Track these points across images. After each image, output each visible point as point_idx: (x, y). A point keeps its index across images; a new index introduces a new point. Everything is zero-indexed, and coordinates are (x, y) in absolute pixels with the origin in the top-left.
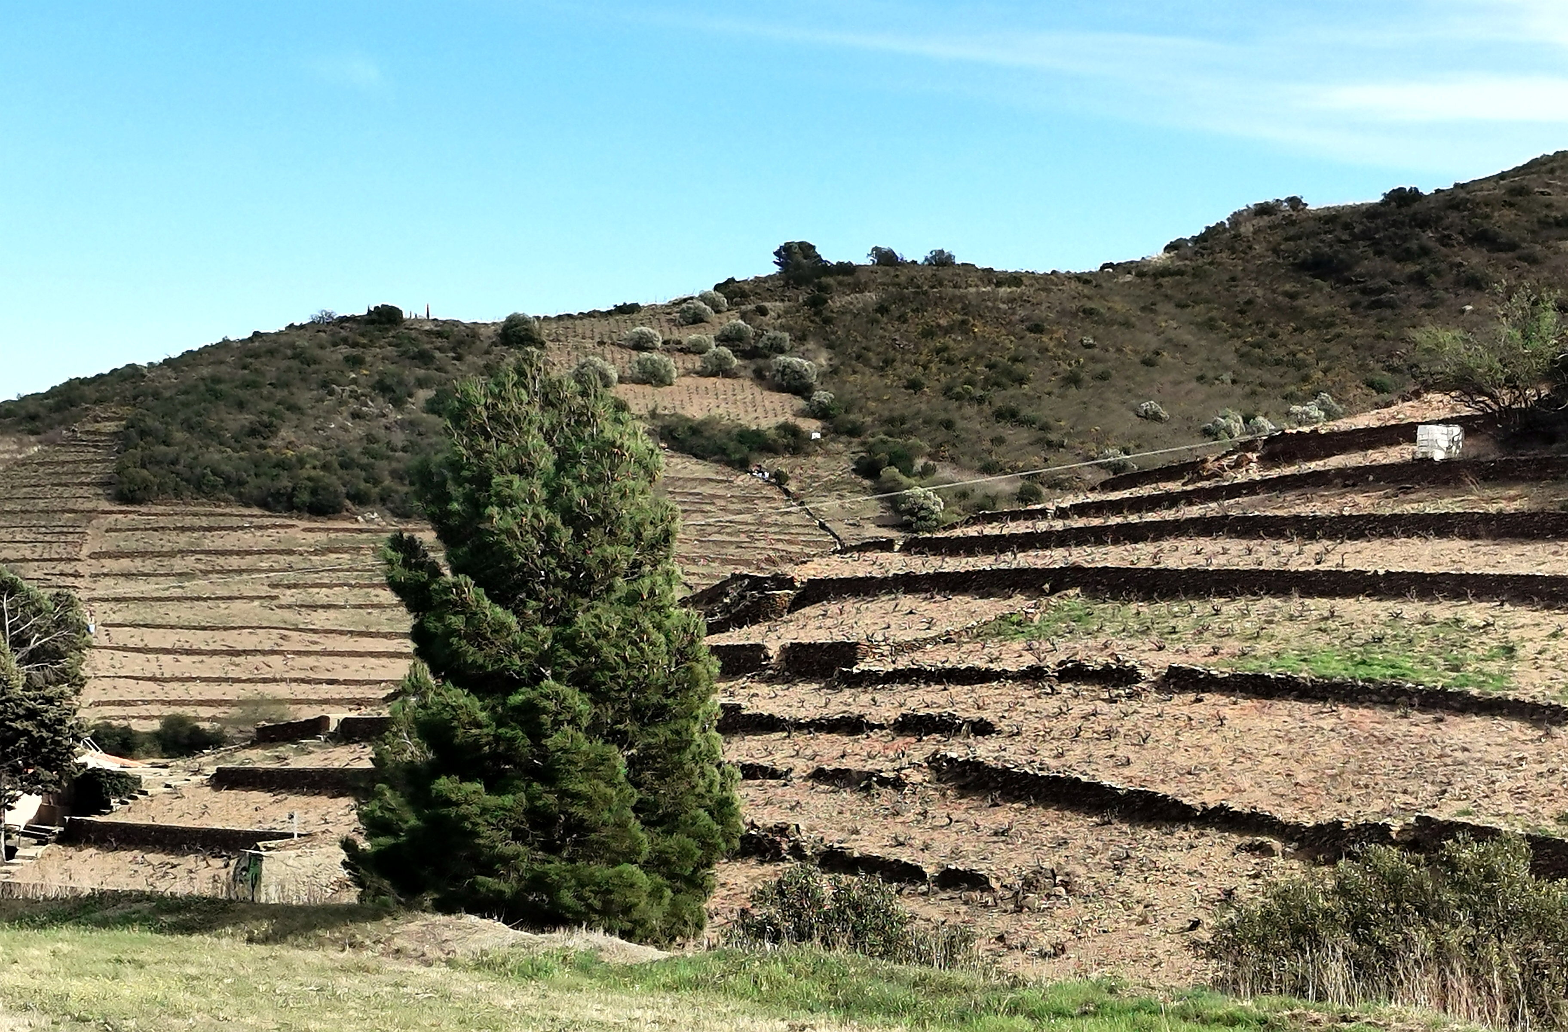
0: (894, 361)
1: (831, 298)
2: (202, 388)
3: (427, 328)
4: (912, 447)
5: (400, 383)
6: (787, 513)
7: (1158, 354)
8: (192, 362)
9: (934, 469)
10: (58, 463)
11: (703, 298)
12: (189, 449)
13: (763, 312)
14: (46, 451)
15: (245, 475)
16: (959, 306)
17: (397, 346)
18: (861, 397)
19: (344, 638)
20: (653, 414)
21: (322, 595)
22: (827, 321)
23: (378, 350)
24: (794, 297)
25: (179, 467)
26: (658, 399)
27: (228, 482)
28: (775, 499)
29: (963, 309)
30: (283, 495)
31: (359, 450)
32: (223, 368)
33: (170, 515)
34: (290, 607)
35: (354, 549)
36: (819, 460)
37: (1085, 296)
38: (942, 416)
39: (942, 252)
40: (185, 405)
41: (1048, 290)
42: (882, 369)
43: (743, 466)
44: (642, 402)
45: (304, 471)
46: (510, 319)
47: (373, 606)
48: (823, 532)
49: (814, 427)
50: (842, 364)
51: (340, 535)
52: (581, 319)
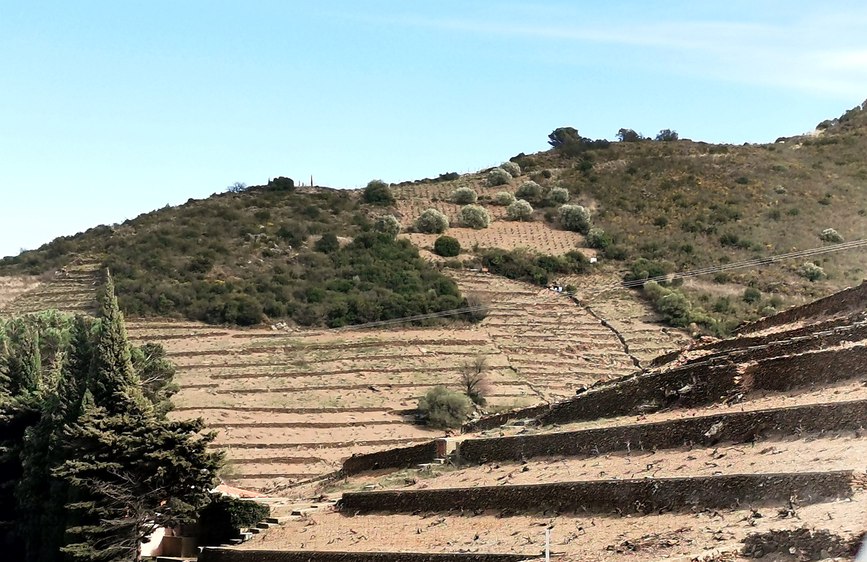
0: (644, 206)
1: (594, 165)
2: (155, 238)
3: (311, 192)
4: (664, 265)
5: (298, 230)
6: (578, 315)
7: (829, 196)
8: (146, 221)
9: (681, 280)
10: (53, 294)
11: (504, 166)
12: (148, 281)
13: (547, 175)
14: (45, 286)
15: (189, 298)
16: (686, 167)
17: (290, 205)
18: (623, 233)
19: (268, 414)
20: (476, 249)
21: (250, 383)
22: (593, 180)
23: (278, 209)
24: (567, 164)
25: (143, 294)
26: (478, 238)
27: (178, 304)
28: (567, 306)
29: (689, 169)
30: (218, 311)
31: (271, 278)
32: (168, 224)
33: (137, 328)
34: (227, 392)
35: (271, 349)
36: (597, 277)
37: (772, 159)
38: (683, 243)
39: (668, 131)
40: (144, 250)
41: (746, 155)
42: (636, 212)
43: (543, 283)
44: (467, 241)
45: (231, 294)
46: (370, 185)
47: (287, 390)
48: (605, 328)
49: (591, 254)
50: (608, 209)
51: (260, 340)
52: (417, 185)
